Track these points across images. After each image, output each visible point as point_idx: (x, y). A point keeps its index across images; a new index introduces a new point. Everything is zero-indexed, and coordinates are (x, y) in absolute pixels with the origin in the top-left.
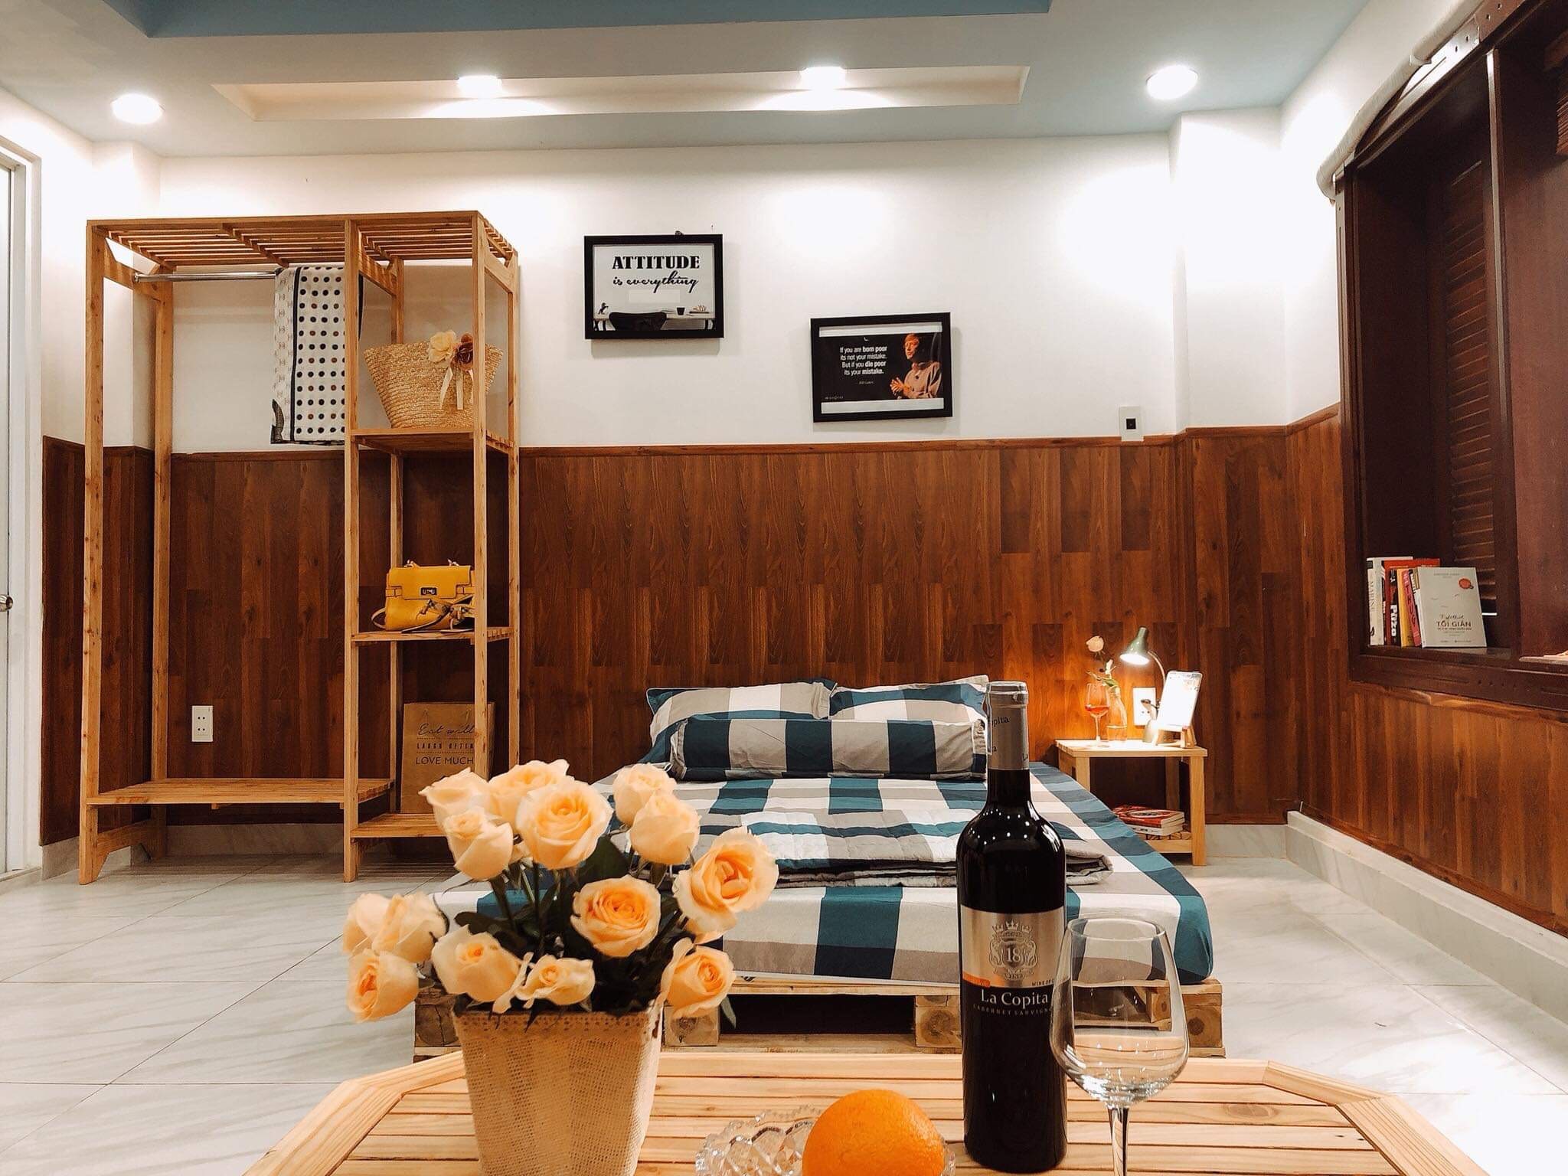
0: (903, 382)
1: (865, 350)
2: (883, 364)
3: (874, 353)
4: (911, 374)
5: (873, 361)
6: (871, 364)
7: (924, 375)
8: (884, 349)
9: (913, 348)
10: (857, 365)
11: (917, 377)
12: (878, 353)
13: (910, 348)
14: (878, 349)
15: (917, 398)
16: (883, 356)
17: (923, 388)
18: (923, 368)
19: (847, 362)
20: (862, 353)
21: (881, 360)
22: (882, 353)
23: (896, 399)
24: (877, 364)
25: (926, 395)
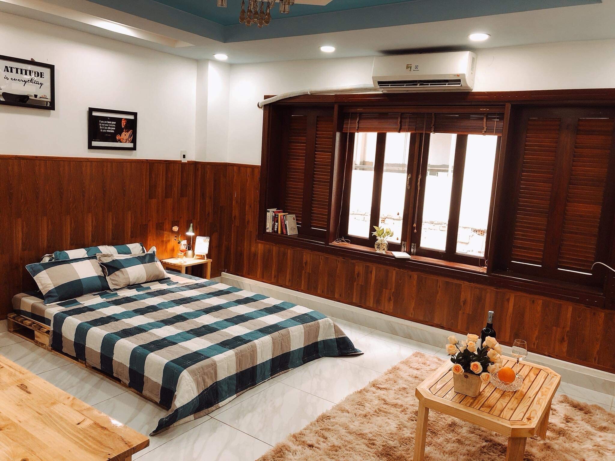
0: (121, 136)
1: (108, 122)
2: (114, 129)
3: (111, 124)
4: (124, 133)
5: (111, 127)
6: (110, 128)
7: (128, 134)
8: (115, 123)
9: (124, 124)
10: (105, 128)
11: (125, 135)
12: (113, 124)
13: (123, 124)
14: (113, 123)
15: (125, 143)
16: (114, 126)
17: (127, 139)
18: (127, 132)
19: (102, 126)
20: (107, 124)
21: (113, 127)
22: (114, 124)
23: (118, 142)
24: (112, 128)
25: (128, 142)
